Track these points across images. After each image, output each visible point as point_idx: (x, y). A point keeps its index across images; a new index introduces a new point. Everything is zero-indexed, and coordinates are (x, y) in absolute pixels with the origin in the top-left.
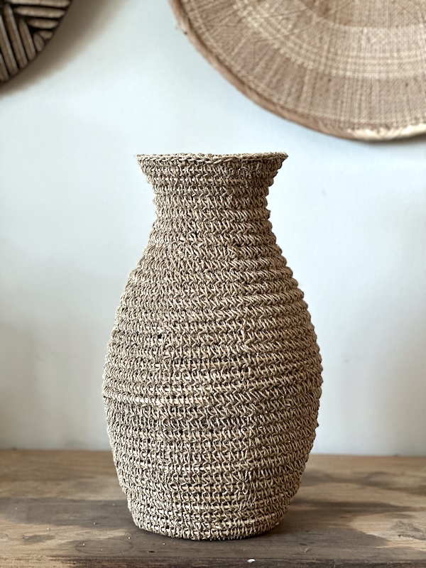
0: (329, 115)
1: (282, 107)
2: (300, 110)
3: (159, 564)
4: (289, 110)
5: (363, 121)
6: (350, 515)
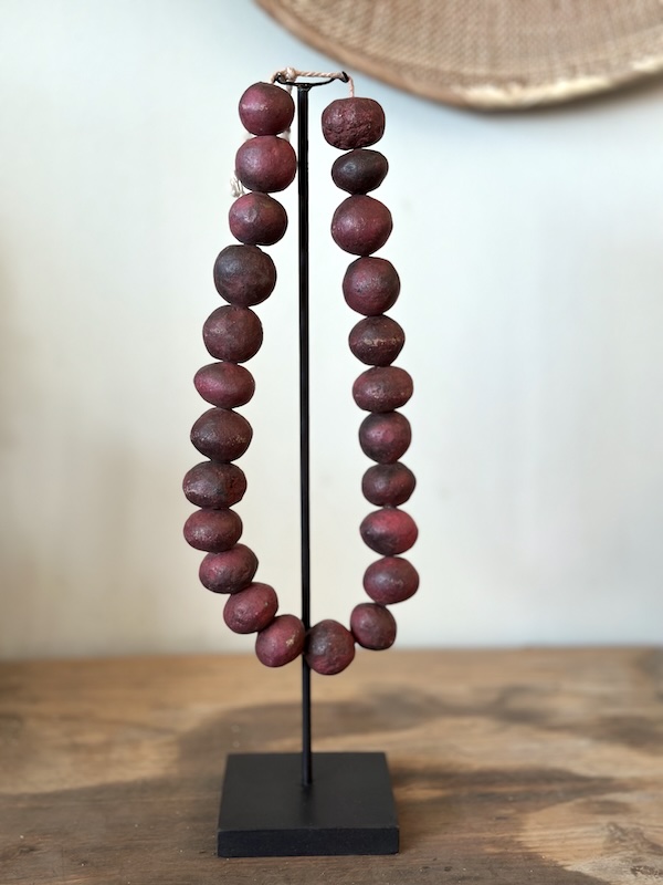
0: (422, 60)
1: (341, 44)
2: (371, 49)
4: (352, 50)
5: (482, 71)
6: (510, 811)
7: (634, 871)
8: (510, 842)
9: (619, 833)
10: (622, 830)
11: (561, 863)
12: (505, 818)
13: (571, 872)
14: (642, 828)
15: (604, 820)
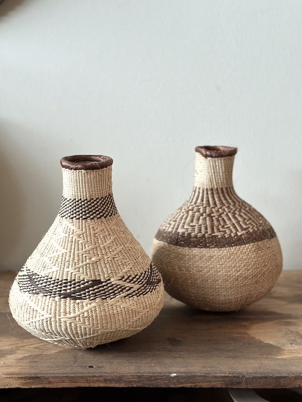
3: (97, 379)
6: (247, 324)
8: (244, 333)
11: (262, 340)
12: (244, 326)
13: (266, 343)
14: (299, 331)
15: (284, 328)
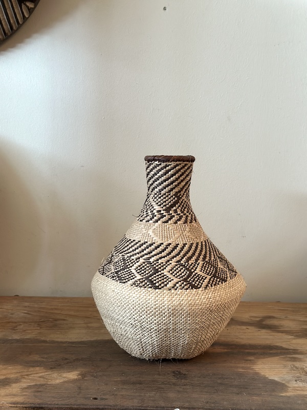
6: (253, 358)
7: (296, 381)
8: (249, 368)
9: (295, 368)
10: (296, 367)
11: (267, 376)
12: (250, 360)
13: (271, 379)
14: (304, 367)
15: (290, 364)
